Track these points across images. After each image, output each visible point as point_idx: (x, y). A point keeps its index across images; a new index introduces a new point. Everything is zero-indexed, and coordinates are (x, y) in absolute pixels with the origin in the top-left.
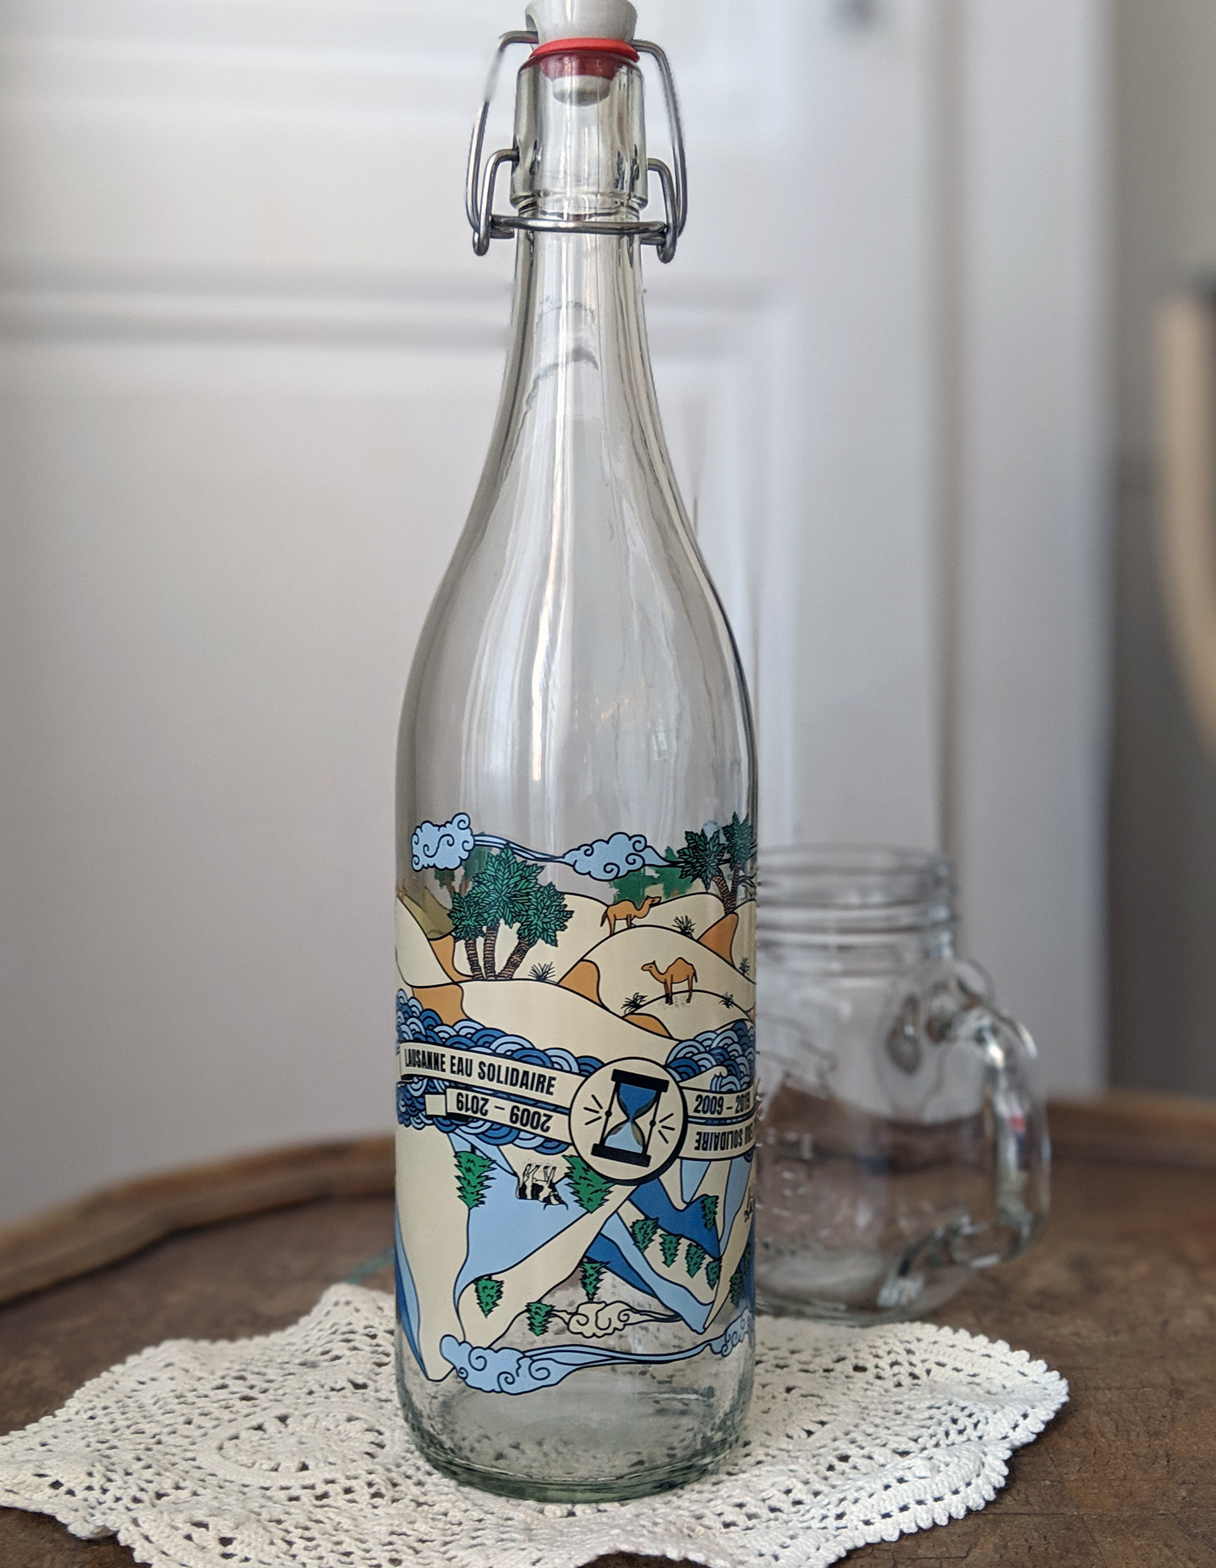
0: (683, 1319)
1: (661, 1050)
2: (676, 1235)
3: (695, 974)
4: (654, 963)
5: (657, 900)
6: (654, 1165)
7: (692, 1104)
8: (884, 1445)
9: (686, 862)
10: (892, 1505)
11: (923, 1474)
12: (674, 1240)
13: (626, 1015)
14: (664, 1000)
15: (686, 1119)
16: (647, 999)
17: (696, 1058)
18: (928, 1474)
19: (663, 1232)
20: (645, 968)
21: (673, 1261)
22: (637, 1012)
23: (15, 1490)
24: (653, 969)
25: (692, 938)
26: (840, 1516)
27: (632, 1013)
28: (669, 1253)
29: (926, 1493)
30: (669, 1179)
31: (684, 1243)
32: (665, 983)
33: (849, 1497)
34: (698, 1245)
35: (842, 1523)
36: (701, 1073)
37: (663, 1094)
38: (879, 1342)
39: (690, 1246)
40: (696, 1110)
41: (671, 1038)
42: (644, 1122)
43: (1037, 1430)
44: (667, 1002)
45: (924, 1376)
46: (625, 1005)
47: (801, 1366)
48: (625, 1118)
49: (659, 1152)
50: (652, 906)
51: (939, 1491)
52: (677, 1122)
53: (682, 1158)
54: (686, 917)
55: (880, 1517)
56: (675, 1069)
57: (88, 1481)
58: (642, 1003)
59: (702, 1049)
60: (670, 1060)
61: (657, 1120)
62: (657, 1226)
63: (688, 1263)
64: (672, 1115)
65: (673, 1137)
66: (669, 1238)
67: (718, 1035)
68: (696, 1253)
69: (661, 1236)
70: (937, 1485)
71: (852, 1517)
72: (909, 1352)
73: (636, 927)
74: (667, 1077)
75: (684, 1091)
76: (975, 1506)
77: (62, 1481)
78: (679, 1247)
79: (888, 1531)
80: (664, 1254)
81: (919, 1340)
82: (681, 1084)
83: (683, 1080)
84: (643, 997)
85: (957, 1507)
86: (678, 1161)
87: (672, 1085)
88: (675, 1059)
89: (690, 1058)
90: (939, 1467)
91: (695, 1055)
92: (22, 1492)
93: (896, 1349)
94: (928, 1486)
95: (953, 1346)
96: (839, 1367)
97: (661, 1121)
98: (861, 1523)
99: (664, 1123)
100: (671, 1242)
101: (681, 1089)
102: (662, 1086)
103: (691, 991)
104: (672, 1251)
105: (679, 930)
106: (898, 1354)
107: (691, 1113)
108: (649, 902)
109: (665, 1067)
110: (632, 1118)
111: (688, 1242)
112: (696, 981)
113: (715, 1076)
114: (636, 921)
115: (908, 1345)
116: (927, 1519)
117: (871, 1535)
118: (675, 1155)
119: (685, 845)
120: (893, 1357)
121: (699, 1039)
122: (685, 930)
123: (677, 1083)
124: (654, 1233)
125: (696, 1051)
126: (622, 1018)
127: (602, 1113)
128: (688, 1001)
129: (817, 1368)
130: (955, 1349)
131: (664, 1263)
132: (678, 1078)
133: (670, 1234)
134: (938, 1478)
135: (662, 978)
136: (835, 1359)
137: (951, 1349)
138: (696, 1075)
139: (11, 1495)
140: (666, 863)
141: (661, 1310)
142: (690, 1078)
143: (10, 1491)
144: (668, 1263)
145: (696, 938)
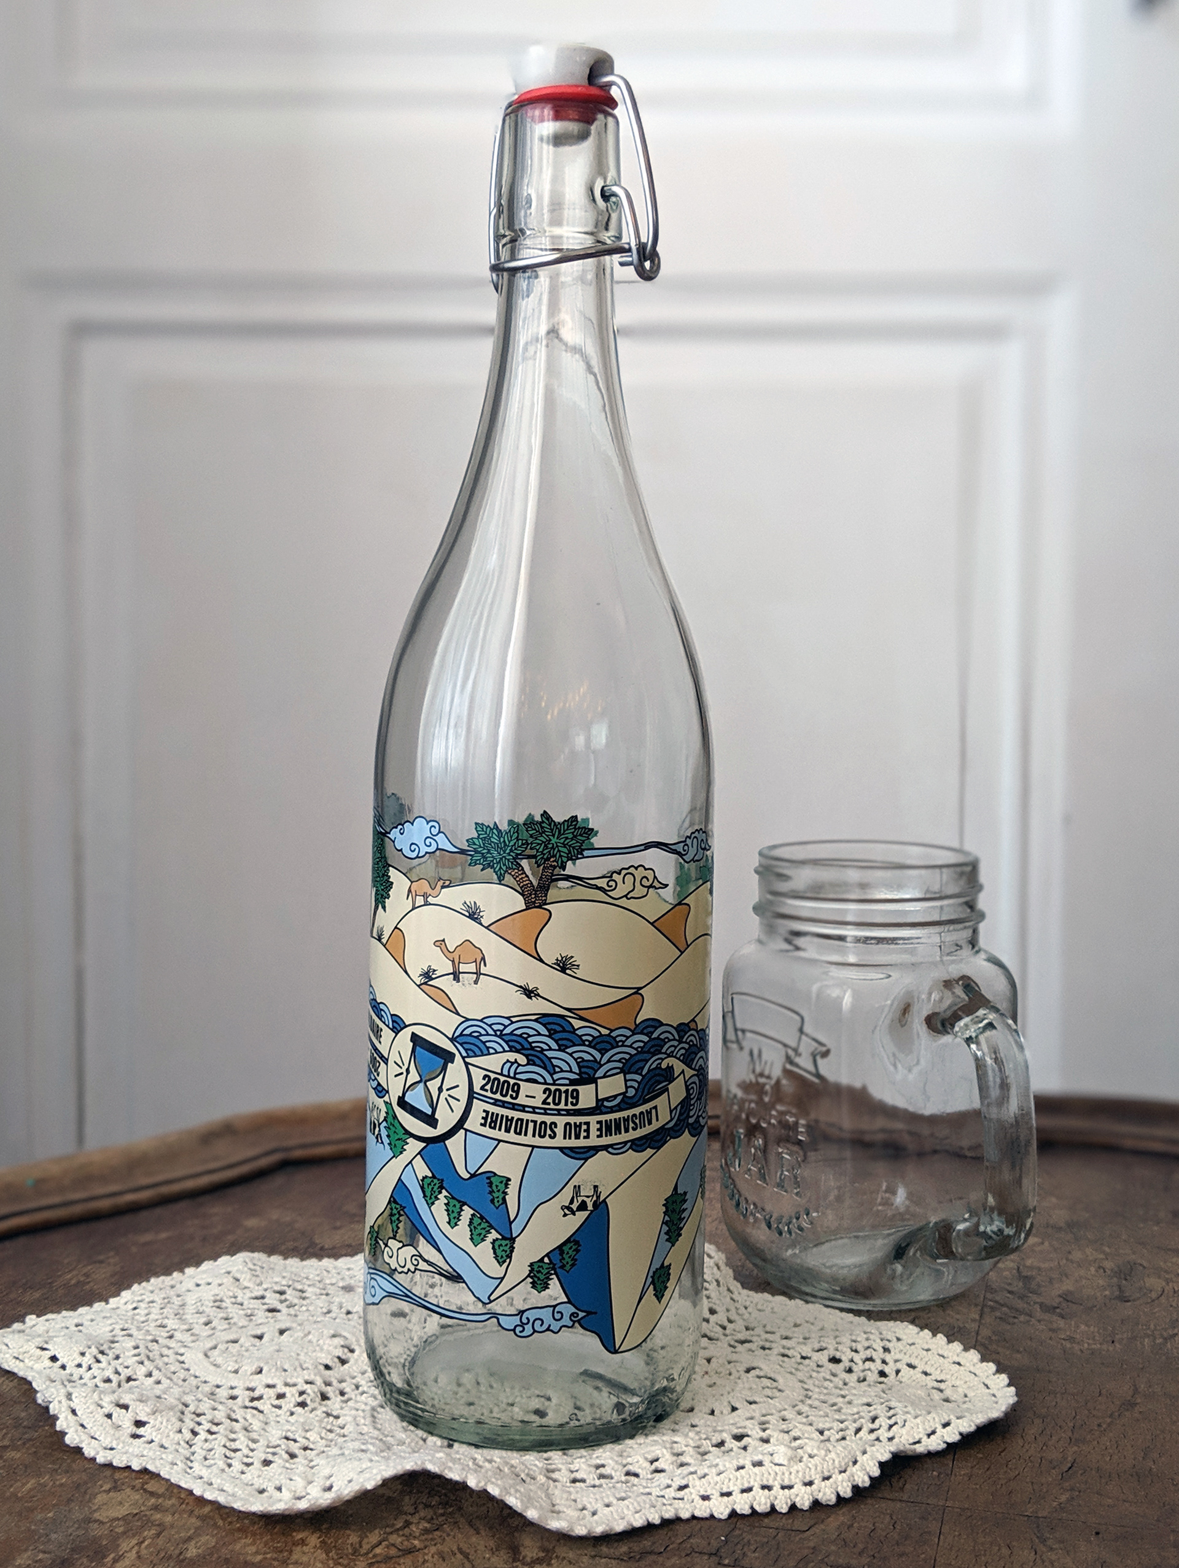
0: (464, 1282)
1: (450, 1024)
2: (459, 1202)
3: (483, 959)
4: (444, 940)
5: (447, 883)
6: (441, 1129)
7: (478, 1083)
8: (787, 1432)
9: (476, 851)
10: (736, 1485)
11: (781, 1461)
12: (458, 1206)
13: (422, 984)
14: (452, 976)
15: (471, 1095)
16: (438, 973)
17: (483, 1038)
18: (785, 1463)
19: (447, 1194)
20: (437, 944)
21: (456, 1225)
22: (430, 983)
23: (21, 1357)
24: (443, 947)
25: (481, 924)
26: (682, 1488)
27: (425, 983)
28: (452, 1216)
29: (775, 1479)
30: (454, 1145)
31: (467, 1212)
32: (453, 961)
33: (698, 1472)
34: (482, 1218)
35: (681, 1494)
36: (489, 1054)
37: (450, 1064)
38: (862, 1337)
39: (473, 1215)
40: (482, 1088)
41: (458, 1014)
42: (433, 1086)
43: (950, 1440)
44: (454, 980)
45: (892, 1375)
46: (421, 975)
47: (782, 1351)
48: (419, 1079)
49: (446, 1119)
50: (443, 887)
51: (790, 1479)
52: (462, 1093)
53: (466, 1130)
54: (475, 903)
55: (719, 1494)
56: (461, 1044)
57: (79, 1360)
58: (434, 976)
59: (491, 1032)
60: (456, 1035)
61: (445, 1087)
62: (441, 1187)
63: (471, 1231)
64: (457, 1086)
65: (459, 1108)
66: (453, 1202)
67: (512, 1023)
68: (480, 1224)
69: (445, 1197)
70: (791, 1473)
71: (692, 1491)
72: (886, 1350)
73: (430, 904)
74: (454, 1050)
75: (470, 1067)
76: (824, 1499)
77: (58, 1356)
78: (462, 1213)
79: (720, 1509)
80: (448, 1215)
81: (898, 1339)
82: (467, 1060)
83: (468, 1056)
84: (434, 971)
85: (802, 1498)
86: (462, 1132)
87: (458, 1058)
88: (461, 1035)
89: (477, 1037)
90: (802, 1457)
91: (481, 1035)
92: (26, 1361)
93: (875, 1346)
94: (780, 1473)
95: (928, 1350)
96: (816, 1356)
97: (448, 1090)
98: (698, 1497)
99: (450, 1092)
100: (454, 1206)
101: (467, 1064)
102: (448, 1057)
103: (478, 974)
104: (456, 1215)
105: (467, 914)
106: (875, 1350)
107: (477, 1089)
108: (440, 883)
109: (452, 1040)
110: (424, 1080)
111: (472, 1212)
112: (485, 965)
113: (508, 1061)
114: (430, 899)
115: (887, 1343)
116: (766, 1504)
117: (702, 1510)
118: (460, 1125)
119: (475, 835)
120: (868, 1353)
121: (489, 1021)
122: (474, 915)
123: (463, 1058)
124: (440, 1192)
125: (483, 1032)
126: (419, 986)
127: (404, 1070)
128: (476, 982)
129: (795, 1354)
130: (929, 1352)
131: (449, 1223)
132: (464, 1054)
133: (453, 1198)
134: (795, 1467)
135: (451, 956)
136: (816, 1349)
137: (925, 1352)
138: (483, 1055)
139: (18, 1361)
140: (456, 850)
141: (446, 1267)
142: (476, 1056)
143: (17, 1358)
144: (452, 1224)
145: (486, 925)
